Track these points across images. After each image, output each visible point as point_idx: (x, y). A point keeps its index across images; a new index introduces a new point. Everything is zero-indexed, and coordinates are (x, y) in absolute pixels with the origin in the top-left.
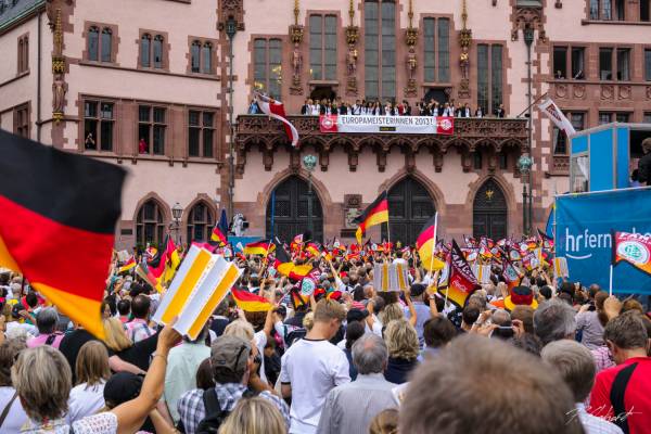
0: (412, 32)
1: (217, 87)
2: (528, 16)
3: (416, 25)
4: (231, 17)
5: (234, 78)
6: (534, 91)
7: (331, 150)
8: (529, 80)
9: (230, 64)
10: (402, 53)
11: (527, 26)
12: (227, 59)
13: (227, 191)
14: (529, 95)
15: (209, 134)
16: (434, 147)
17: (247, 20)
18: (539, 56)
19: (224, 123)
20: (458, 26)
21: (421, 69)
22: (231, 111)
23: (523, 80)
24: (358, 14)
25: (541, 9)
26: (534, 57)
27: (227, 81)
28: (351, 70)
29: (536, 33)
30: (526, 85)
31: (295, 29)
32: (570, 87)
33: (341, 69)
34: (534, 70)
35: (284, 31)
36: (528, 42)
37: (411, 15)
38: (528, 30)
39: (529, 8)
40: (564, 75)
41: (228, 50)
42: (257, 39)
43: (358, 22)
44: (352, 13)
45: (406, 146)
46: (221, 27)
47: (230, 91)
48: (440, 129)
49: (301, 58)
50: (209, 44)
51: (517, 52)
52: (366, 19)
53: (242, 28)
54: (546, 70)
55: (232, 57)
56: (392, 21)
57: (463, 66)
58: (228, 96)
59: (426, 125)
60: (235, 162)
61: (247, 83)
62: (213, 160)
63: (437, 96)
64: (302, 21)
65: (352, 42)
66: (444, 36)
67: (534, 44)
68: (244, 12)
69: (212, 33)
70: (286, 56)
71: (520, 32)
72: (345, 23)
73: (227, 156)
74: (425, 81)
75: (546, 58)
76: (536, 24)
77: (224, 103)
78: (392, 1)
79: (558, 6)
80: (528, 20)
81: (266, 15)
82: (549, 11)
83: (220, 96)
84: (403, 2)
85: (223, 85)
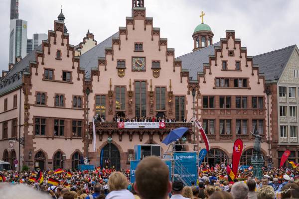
0: (151, 92)
1: (83, 112)
2: (194, 86)
3: (153, 90)
4: (88, 88)
5: (89, 109)
6: (196, 113)
8: (194, 109)
9: (87, 104)
10: (148, 100)
11: (194, 90)
12: (86, 102)
13: (86, 148)
14: (194, 114)
15: (80, 129)
16: (160, 133)
17: (93, 89)
18: (198, 100)
19: (85, 125)
20: (168, 90)
21: (155, 106)
22: (88, 120)
23: (192, 109)
24: (133, 86)
25: (198, 83)
26: (196, 100)
27: (86, 110)
28: (130, 106)
29: (197, 92)
30: (193, 110)
31: (110, 92)
32: (209, 111)
33: (126, 106)
34: (196, 105)
35: (107, 93)
36: (194, 95)
37: (151, 86)
38: (194, 91)
39: (194, 83)
40: (207, 107)
41: (87, 99)
42: (97, 96)
43: (132, 89)
44: (130, 86)
45: (150, 133)
46: (84, 91)
47: (87, 114)
48: (160, 127)
49: (112, 102)
50: (80, 98)
51: (190, 99)
52: (135, 88)
53: (92, 92)
54: (200, 105)
55: (88, 102)
56: (146, 88)
57: (170, 104)
58: (86, 115)
59: (155, 125)
60: (89, 138)
61: (93, 111)
62: (81, 138)
63: (161, 115)
64: (113, 89)
65: (130, 96)
66: (163, 94)
67: (196, 96)
68: (92, 86)
69: (81, 94)
70: (107, 101)
71: (191, 92)
72: (128, 89)
73: (86, 136)
74: (157, 109)
75: (200, 100)
76: (196, 88)
77: (85, 118)
78: (145, 81)
79: (205, 82)
80: (194, 87)
81: (100, 87)
82: (201, 84)
83: (84, 116)
84: (149, 82)
85: (85, 112)
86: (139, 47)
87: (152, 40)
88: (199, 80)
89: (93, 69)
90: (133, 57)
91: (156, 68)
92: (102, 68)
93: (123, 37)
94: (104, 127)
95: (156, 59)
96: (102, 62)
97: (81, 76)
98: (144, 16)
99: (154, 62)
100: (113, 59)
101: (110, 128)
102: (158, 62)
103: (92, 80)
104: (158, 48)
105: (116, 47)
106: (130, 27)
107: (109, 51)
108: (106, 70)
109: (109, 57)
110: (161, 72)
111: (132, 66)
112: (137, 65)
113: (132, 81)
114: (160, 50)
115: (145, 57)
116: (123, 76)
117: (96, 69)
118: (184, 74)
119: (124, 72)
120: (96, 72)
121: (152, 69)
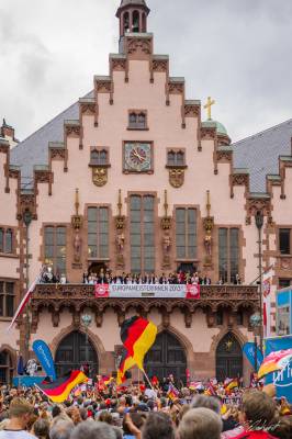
0: (167, 219)
1: (16, 263)
2: (259, 205)
3: (170, 214)
4: (27, 210)
5: (29, 256)
6: (264, 264)
7: (104, 311)
8: (259, 256)
9: (26, 246)
10: (160, 235)
11: (258, 213)
12: (24, 242)
13: (23, 342)
14: (260, 267)
15: (10, 299)
16: (185, 308)
17: (40, 211)
18: (267, 237)
20: (203, 214)
21: (174, 249)
22: (27, 281)
23: (255, 256)
24: (125, 206)
25: (269, 200)
26: (264, 237)
27: (24, 259)
28: (119, 249)
29: (265, 218)
30: (257, 260)
31: (76, 218)
33: (112, 248)
34: (264, 247)
35: (68, 220)
36: (259, 226)
37: (166, 206)
38: (259, 216)
39: (259, 199)
41: (25, 235)
42: (47, 226)
43: (125, 212)
44: (120, 205)
45: (163, 307)
46: (19, 217)
47: (27, 266)
48: (189, 294)
49: (81, 241)
50: (10, 230)
51: (250, 234)
52: (131, 210)
53: (35, 218)
54: (273, 247)
55: (28, 240)
56: (153, 211)
58: (25, 270)
59: (179, 292)
60: (30, 320)
61: (40, 260)
63: (187, 268)
64: (81, 212)
65: (120, 228)
66: (192, 222)
67: (264, 227)
68: (37, 206)
69: (13, 222)
70: (69, 239)
71: (253, 218)
72: (115, 213)
73: (24, 316)
74: (178, 257)
75: (273, 238)
77: (22, 275)
78: (152, 196)
79: (283, 197)
80: (259, 208)
81: (55, 207)
82: (276, 201)
83: (19, 270)
84: (160, 196)
85: (21, 262)
86: (138, 118)
87: (168, 103)
88: (269, 193)
89: (39, 168)
90: (126, 142)
91: (177, 165)
92: (57, 166)
93: (103, 98)
94: (64, 294)
95: (176, 145)
96: (58, 152)
97: (13, 183)
98: (149, 52)
99: (171, 153)
100: (81, 147)
101: (78, 297)
102: (181, 153)
103: (35, 191)
104: (180, 123)
105: (88, 121)
106: (119, 75)
107: (74, 130)
108: (66, 170)
109: (73, 143)
110: (187, 173)
111: (124, 162)
112: (134, 158)
113: (125, 195)
114: (184, 126)
115: (151, 143)
116: (105, 183)
117: (44, 168)
118: (239, 179)
119: (105, 174)
120: (44, 176)
121: (167, 167)
